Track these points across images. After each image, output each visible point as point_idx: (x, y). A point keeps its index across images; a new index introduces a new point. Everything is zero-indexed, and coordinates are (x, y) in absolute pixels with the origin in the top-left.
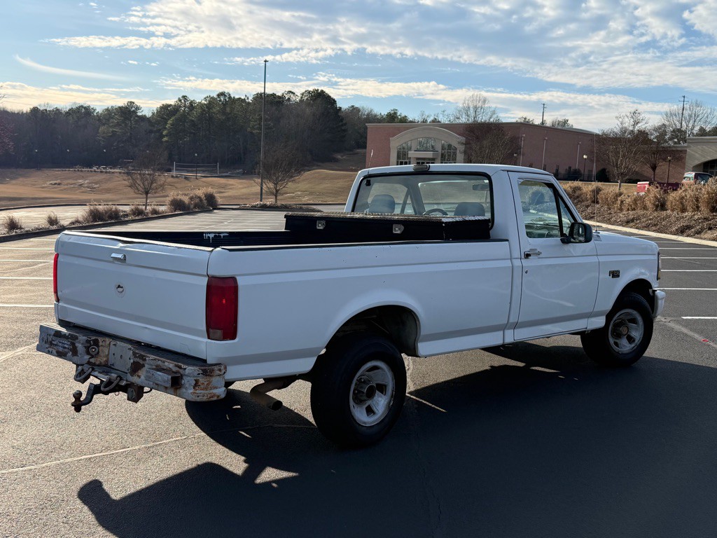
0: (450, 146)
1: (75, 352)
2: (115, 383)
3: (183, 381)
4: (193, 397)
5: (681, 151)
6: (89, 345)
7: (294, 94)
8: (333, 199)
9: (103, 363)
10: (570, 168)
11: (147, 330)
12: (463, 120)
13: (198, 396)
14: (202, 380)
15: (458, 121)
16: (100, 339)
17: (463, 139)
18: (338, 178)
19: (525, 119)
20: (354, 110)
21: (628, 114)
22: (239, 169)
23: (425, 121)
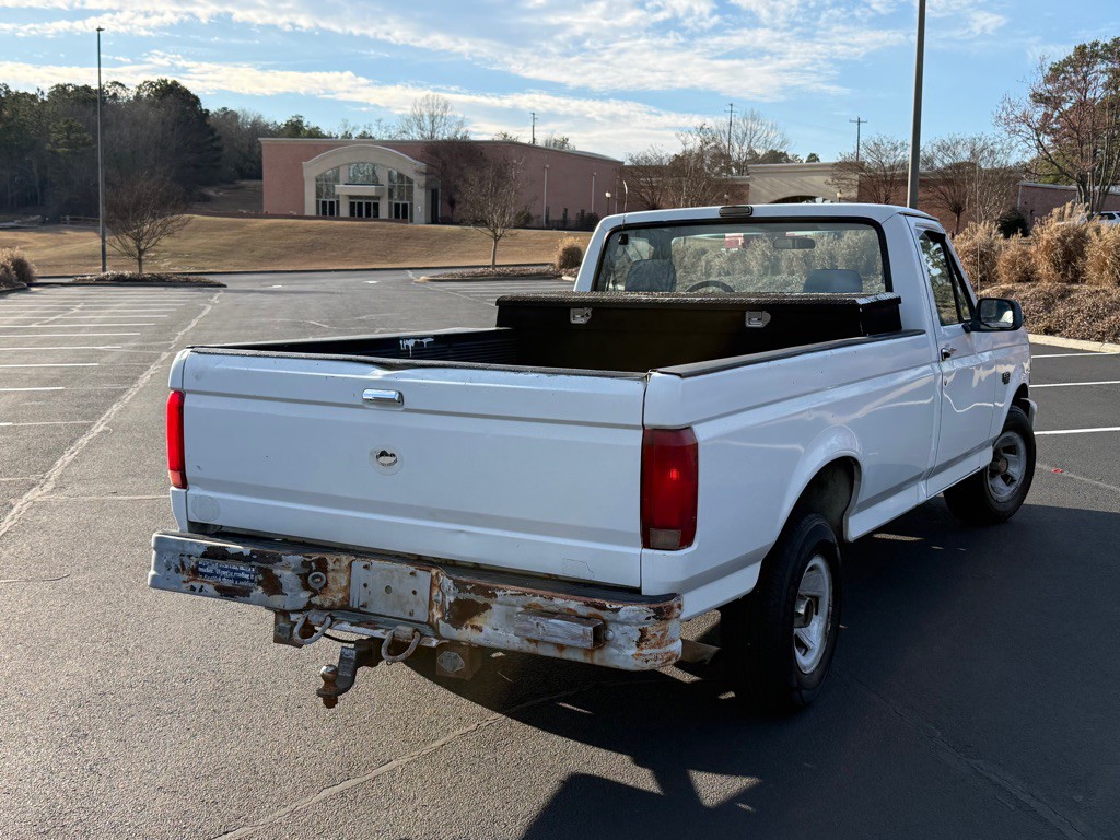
0: (400, 176)
1: (273, 586)
2: (414, 643)
3: (611, 634)
4: (638, 662)
5: (741, 186)
6: (307, 571)
7: (123, 86)
8: (215, 264)
9: (338, 604)
10: (583, 211)
11: (463, 535)
12: (415, 135)
13: (647, 661)
14: (653, 629)
15: (406, 137)
16: (330, 558)
17: (422, 166)
18: (219, 228)
19: (506, 136)
20: (229, 116)
21: (693, 131)
22: (34, 215)
23: (347, 136)
